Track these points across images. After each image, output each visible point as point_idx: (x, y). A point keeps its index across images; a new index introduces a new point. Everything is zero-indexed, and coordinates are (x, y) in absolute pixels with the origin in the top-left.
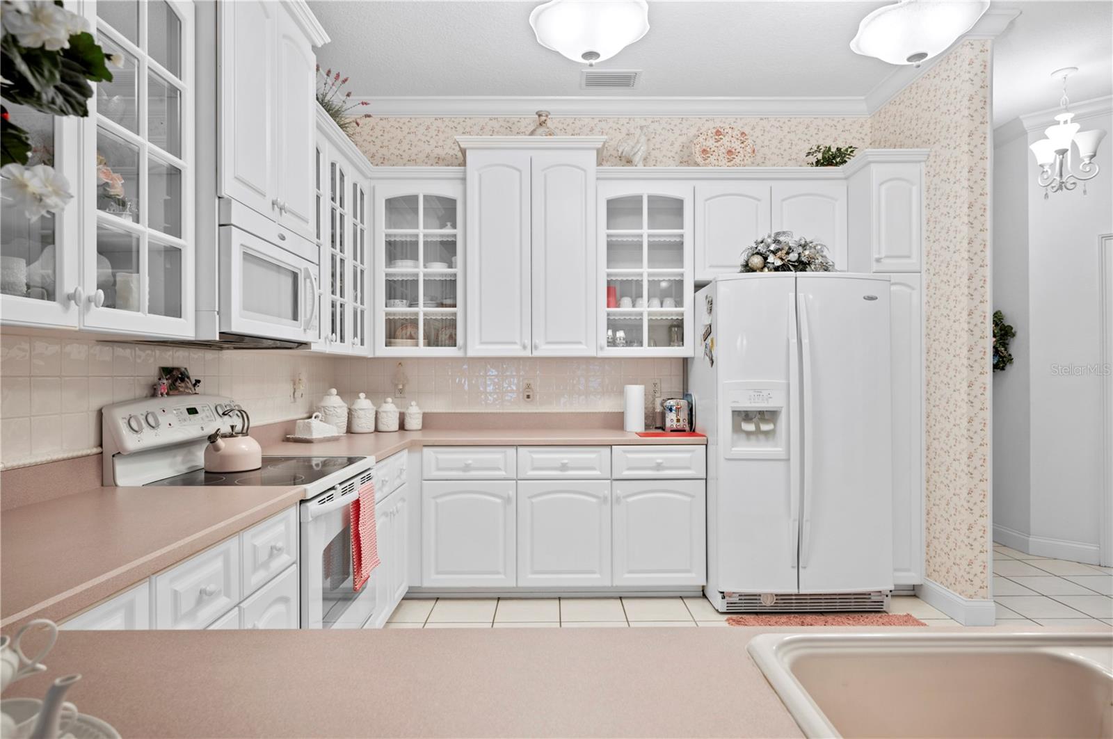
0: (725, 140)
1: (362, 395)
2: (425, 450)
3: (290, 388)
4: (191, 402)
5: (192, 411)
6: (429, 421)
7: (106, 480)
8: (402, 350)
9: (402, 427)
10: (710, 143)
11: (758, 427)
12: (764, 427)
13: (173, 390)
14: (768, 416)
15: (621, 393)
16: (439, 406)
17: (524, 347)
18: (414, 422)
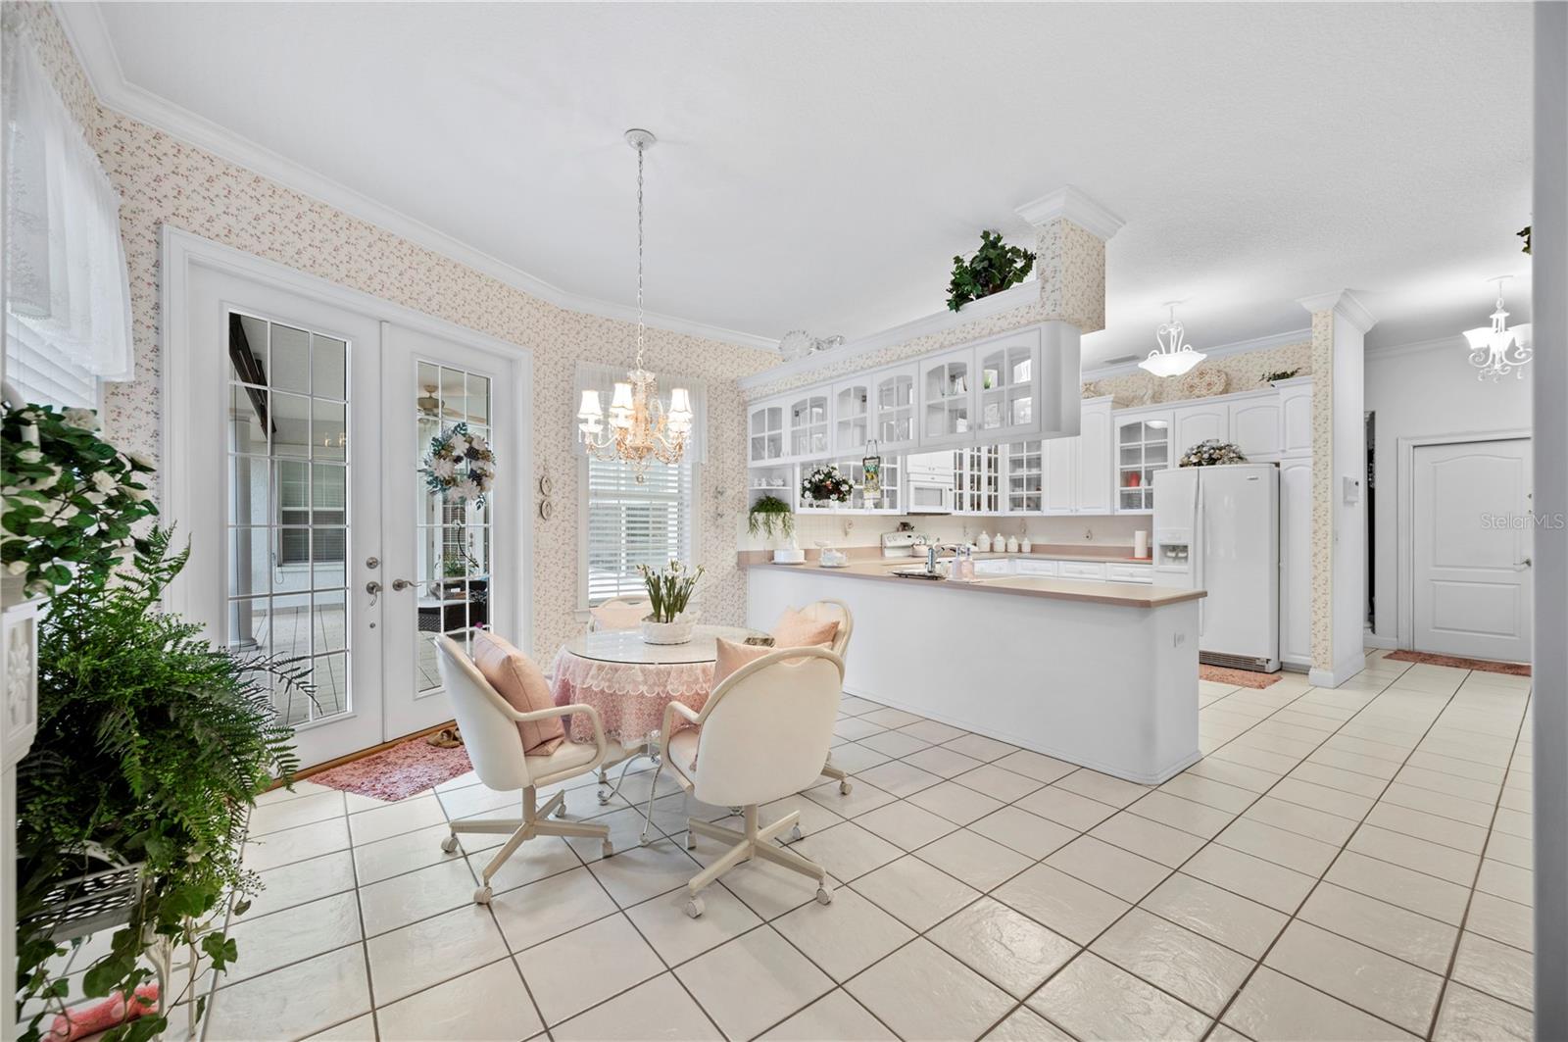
0: (1207, 378)
1: (999, 535)
2: (1018, 560)
3: (962, 530)
4: (909, 533)
5: (909, 537)
6: (1034, 549)
7: (882, 554)
8: (1019, 513)
9: (1020, 550)
10: (1196, 381)
11: (1177, 555)
12: (1181, 555)
13: (904, 530)
14: (1185, 548)
15: (1133, 536)
16: (1040, 541)
17: (1072, 511)
18: (1026, 548)
